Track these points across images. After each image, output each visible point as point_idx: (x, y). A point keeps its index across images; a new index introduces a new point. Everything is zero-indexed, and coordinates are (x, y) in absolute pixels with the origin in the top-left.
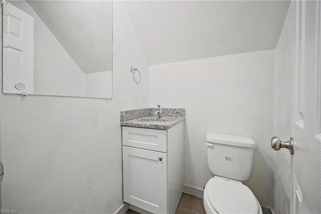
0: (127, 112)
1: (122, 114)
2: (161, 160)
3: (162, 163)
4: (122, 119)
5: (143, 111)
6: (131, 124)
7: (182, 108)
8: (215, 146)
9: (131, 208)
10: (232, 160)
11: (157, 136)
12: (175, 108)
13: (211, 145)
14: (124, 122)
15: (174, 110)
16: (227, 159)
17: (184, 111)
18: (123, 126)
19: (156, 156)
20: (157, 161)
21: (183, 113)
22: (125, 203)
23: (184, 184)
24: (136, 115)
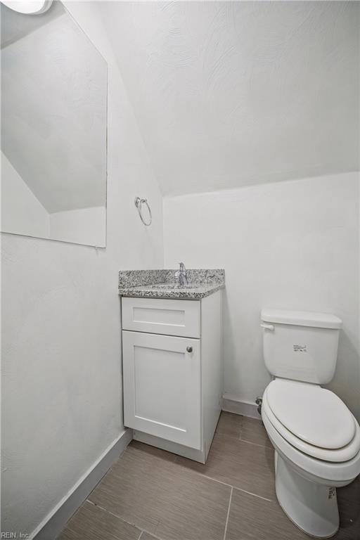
0: (129, 273)
1: (122, 276)
2: (190, 350)
3: (192, 357)
4: (121, 285)
5: (154, 274)
6: (137, 292)
7: (220, 269)
8: (278, 329)
9: (135, 438)
10: (305, 350)
11: (184, 311)
12: (206, 268)
13: (271, 327)
14: (126, 290)
15: (207, 271)
16: (297, 348)
17: (222, 273)
18: (122, 296)
19: (182, 345)
20: (184, 354)
21: (221, 277)
22: (126, 428)
23: (224, 397)
24: (143, 279)
